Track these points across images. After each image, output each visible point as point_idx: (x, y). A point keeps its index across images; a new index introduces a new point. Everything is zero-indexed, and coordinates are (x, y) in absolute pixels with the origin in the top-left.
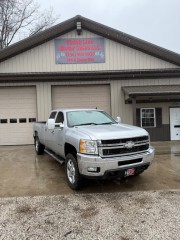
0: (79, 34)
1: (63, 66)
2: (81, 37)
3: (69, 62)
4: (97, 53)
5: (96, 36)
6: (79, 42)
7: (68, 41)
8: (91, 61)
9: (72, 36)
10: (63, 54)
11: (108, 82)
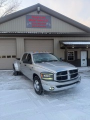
0: (38, 13)
1: (30, 29)
2: (39, 15)
3: (33, 26)
4: (47, 24)
5: (47, 15)
7: (33, 16)
8: (45, 27)
9: (35, 14)
10: (30, 23)
11: (53, 38)
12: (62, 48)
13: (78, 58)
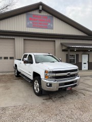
0: (40, 12)
1: (31, 28)
2: (41, 14)
3: (34, 27)
4: (49, 24)
5: (49, 15)
6: (40, 17)
7: (34, 16)
8: (46, 28)
9: (36, 13)
10: (31, 22)
11: (54, 40)
12: (63, 50)
13: (80, 61)
